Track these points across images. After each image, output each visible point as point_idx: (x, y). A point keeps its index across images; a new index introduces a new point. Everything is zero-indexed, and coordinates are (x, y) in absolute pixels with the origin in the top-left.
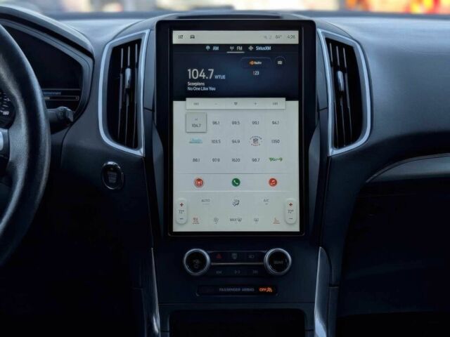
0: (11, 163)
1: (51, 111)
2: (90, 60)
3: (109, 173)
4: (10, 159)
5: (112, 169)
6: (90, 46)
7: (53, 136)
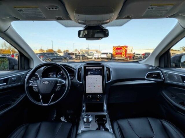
0: (66, 85)
2: (75, 70)
5: (78, 85)
6: (75, 68)
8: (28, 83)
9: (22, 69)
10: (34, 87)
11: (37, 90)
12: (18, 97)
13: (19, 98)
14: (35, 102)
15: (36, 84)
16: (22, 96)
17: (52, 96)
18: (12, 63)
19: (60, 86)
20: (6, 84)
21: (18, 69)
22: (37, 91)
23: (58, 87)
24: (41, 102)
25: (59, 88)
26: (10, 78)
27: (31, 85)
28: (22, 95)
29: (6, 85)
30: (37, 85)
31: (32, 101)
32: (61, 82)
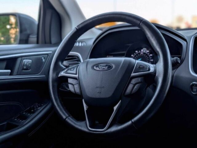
0: (157, 76)
1: (172, 59)
2: (185, 43)
3: (193, 87)
4: (156, 75)
5: (195, 85)
6: (186, 38)
7: (173, 71)
8: (57, 68)
9: (45, 43)
10: (70, 81)
11: (76, 87)
12: (32, 111)
13: (34, 112)
14: (71, 121)
15: (75, 73)
16: (40, 109)
17: (115, 108)
18: (26, 30)
19: (139, 79)
20: (9, 71)
21: (38, 43)
22: (78, 90)
23: (134, 81)
24: (86, 122)
25: (135, 85)
26: (19, 59)
27: (62, 74)
28: (41, 106)
29: (11, 74)
30: (77, 76)
31: (64, 117)
32: (140, 68)
